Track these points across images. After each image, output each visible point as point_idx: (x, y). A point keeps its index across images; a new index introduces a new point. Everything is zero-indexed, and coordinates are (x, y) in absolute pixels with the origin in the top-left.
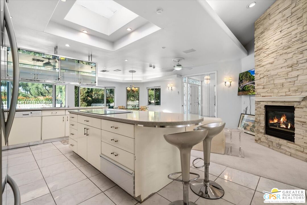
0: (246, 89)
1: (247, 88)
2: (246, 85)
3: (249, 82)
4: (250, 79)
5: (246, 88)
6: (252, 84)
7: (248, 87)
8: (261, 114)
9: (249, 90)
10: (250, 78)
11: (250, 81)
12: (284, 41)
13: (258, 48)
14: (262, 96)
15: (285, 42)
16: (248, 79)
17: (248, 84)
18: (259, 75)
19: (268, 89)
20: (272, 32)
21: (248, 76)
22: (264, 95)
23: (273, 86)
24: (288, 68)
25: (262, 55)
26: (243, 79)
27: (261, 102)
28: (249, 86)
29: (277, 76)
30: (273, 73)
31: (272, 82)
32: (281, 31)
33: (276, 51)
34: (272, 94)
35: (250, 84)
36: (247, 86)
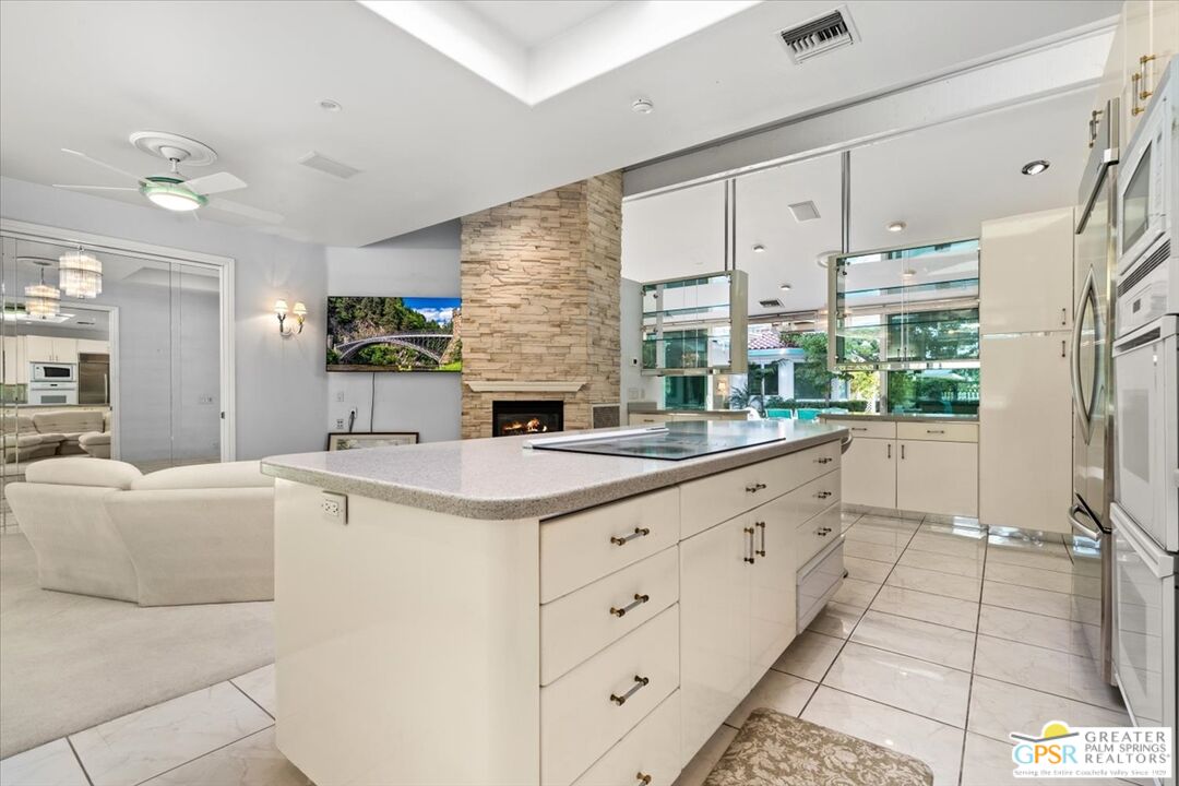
0: (375, 358)
1: (378, 354)
2: (378, 343)
3: (393, 333)
4: (400, 323)
5: (373, 352)
6: (412, 342)
7: (385, 353)
8: (482, 423)
9: (391, 362)
10: (401, 319)
11: (399, 329)
12: (543, 270)
13: (473, 257)
14: (488, 380)
15: (546, 272)
16: (389, 322)
17: (385, 338)
18: (476, 325)
19: (503, 364)
20: (515, 238)
21: (387, 310)
22: (493, 376)
23: (517, 357)
24: (554, 326)
25: (486, 278)
26: (354, 317)
27: (483, 395)
28: (392, 348)
29: (530, 338)
30: (518, 329)
31: (516, 349)
32: (537, 247)
33: (527, 284)
34: (515, 376)
35: (398, 342)
36: (382, 347)
